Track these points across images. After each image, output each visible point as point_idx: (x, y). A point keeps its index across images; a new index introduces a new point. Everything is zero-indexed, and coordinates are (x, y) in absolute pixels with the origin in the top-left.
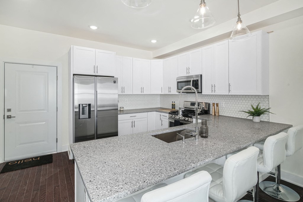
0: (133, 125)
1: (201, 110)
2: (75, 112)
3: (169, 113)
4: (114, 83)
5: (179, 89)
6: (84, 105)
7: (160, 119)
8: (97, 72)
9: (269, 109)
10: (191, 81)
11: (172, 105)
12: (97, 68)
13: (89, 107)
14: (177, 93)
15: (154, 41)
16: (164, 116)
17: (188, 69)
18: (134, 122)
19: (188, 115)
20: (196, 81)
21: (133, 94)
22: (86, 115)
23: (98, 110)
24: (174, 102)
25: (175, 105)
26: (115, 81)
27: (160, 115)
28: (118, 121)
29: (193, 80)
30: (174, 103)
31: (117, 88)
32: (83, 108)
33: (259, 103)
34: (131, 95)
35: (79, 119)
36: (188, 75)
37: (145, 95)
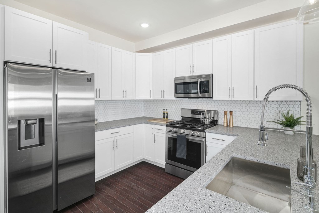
0: (115, 145)
1: (210, 121)
2: (10, 130)
3: (167, 126)
4: (88, 82)
5: (178, 92)
6: (29, 122)
7: (152, 133)
8: (56, 61)
9: (301, 117)
10: (198, 82)
11: (164, 113)
12: (56, 54)
13: (41, 123)
14: (175, 99)
15: (145, 26)
16: (158, 129)
17: (192, 67)
18: (117, 141)
19: (195, 127)
20: (206, 82)
21: (113, 99)
22: (36, 140)
23: (59, 124)
24: (167, 110)
25: (167, 113)
26: (89, 79)
27: (152, 129)
28: (95, 142)
29: (200, 82)
30: (165, 111)
31: (92, 89)
32: (28, 127)
33: (289, 111)
34: (109, 102)
35: (19, 148)
36: (191, 75)
37: (126, 101)
